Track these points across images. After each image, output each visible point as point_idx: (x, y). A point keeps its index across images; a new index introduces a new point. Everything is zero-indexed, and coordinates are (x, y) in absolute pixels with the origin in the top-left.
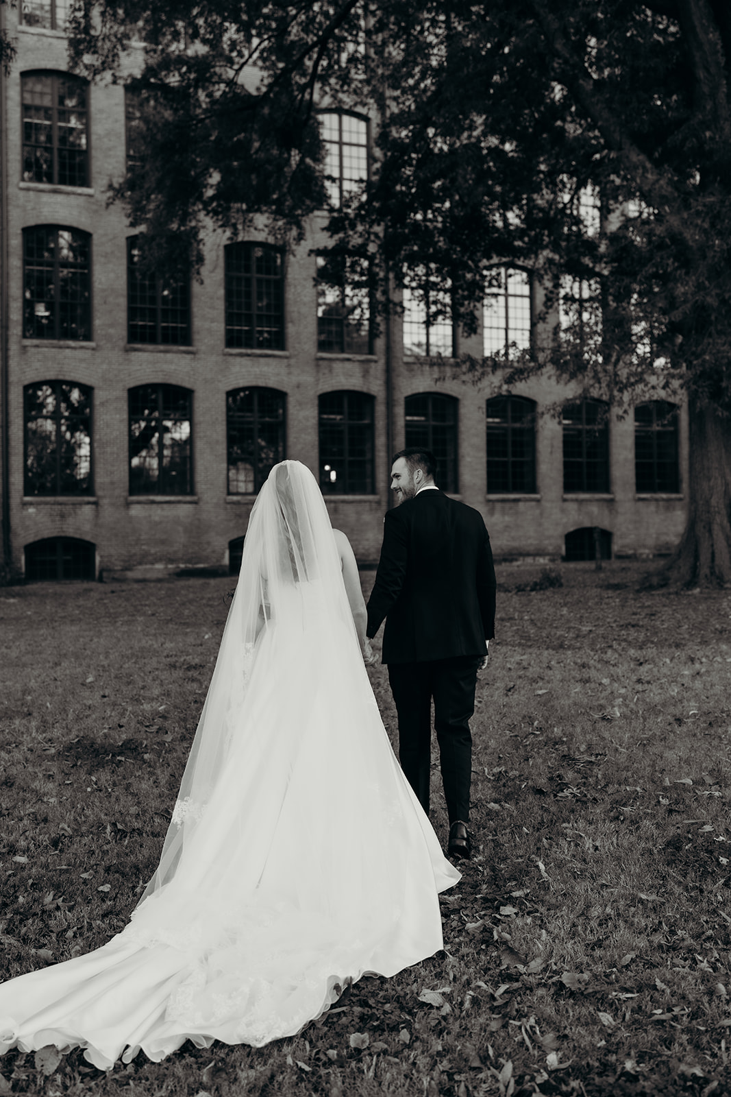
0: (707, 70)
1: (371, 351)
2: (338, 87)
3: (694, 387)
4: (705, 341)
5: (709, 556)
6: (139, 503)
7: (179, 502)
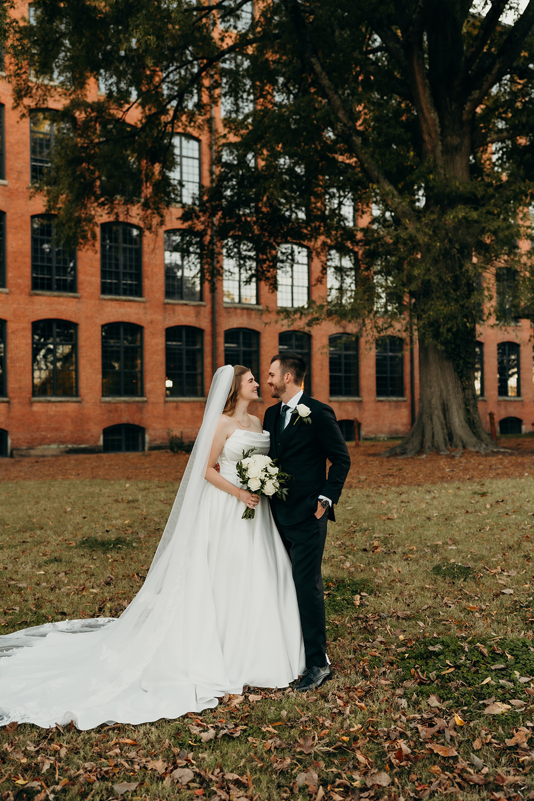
0: (430, 135)
1: (201, 299)
2: (187, 123)
3: (423, 331)
4: (430, 303)
5: (431, 435)
6: (39, 402)
7: (68, 402)
